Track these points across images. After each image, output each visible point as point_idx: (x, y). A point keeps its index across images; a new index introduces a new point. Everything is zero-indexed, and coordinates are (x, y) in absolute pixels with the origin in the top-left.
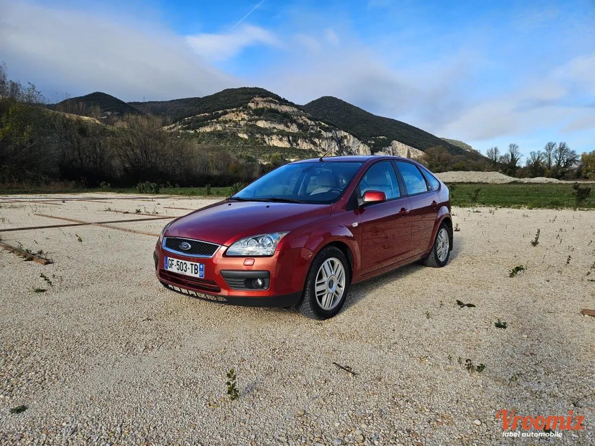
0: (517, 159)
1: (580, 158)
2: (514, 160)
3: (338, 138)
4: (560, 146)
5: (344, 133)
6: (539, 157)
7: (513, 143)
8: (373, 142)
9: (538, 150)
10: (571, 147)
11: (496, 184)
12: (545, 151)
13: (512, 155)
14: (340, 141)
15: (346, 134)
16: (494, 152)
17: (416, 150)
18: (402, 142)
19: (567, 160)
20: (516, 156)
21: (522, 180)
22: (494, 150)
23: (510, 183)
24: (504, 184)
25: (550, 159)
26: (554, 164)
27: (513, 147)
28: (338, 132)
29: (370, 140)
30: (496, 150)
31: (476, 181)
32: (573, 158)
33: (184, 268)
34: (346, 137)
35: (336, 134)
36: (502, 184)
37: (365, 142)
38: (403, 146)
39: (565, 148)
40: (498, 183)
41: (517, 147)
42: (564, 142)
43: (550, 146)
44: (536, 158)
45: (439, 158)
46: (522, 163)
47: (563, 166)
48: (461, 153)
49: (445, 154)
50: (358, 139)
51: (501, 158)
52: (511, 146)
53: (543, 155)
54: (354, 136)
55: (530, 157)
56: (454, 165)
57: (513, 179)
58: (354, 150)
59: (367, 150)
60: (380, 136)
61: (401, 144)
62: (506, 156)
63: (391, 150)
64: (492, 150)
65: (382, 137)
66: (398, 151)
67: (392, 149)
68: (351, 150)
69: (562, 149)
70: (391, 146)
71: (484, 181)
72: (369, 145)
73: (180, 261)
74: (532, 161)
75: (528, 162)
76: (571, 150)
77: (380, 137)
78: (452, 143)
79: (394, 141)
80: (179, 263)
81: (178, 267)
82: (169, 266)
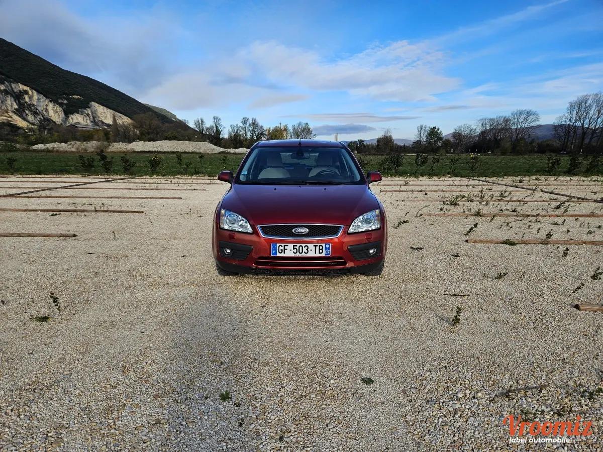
0: (220, 130)
1: (267, 133)
2: (218, 132)
3: (15, 93)
4: (252, 120)
5: (22, 87)
6: (237, 130)
7: (216, 115)
8: (65, 102)
9: (237, 123)
10: (260, 122)
11: (208, 154)
12: (241, 125)
13: (216, 127)
14: (18, 97)
15: (25, 88)
16: (201, 123)
17: (120, 114)
18: (103, 105)
19: (258, 133)
20: (220, 128)
21: (229, 150)
22: (200, 121)
23: (219, 153)
24: (215, 154)
25: (246, 132)
26: (249, 137)
27: (216, 119)
28: (13, 86)
29: (62, 99)
30: (202, 121)
31: (190, 151)
32: (262, 132)
33: (305, 251)
34: (26, 92)
35: (11, 87)
36: (212, 154)
37: (54, 101)
38: (104, 110)
39: (256, 123)
40: (210, 153)
41: (220, 119)
42: (254, 118)
43: (245, 121)
44: (235, 131)
45: (150, 125)
46: (225, 135)
47: (255, 139)
48: (167, 122)
49: (155, 122)
50: (45, 96)
51: (208, 129)
52: (214, 118)
53: (240, 128)
54: (38, 92)
55: (231, 130)
56: (166, 134)
57: (222, 150)
58: (40, 109)
59: (59, 110)
60: (74, 95)
61: (102, 107)
62: (212, 128)
63: (90, 113)
64: (198, 121)
65: (76, 97)
66: (99, 115)
67: (92, 112)
68: (37, 109)
69: (254, 124)
70: (89, 108)
71: (198, 151)
72: (61, 105)
73: (298, 245)
74: (233, 134)
75: (230, 134)
76: (260, 124)
77: (74, 97)
78: (156, 111)
79: (93, 102)
80: (296, 247)
81: (295, 251)
82: (280, 251)
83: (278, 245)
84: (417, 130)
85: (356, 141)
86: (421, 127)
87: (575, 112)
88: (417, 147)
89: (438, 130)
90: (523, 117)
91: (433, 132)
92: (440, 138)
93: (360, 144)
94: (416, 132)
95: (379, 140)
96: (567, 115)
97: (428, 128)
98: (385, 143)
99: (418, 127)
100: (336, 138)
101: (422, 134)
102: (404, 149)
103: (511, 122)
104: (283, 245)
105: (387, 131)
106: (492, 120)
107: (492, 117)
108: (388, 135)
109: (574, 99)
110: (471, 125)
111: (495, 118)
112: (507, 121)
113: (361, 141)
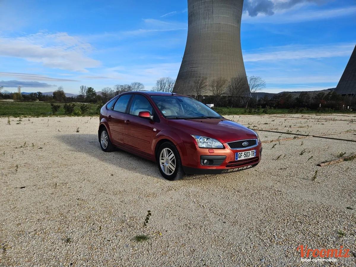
33: (248, 155)
73: (246, 152)
80: (246, 154)
81: (245, 156)
82: (239, 157)
83: (238, 153)
84: (80, 88)
85: (36, 93)
86: (83, 87)
87: (159, 86)
88: (80, 98)
89: (93, 89)
90: (137, 86)
91: (90, 90)
92: (94, 94)
93: (39, 95)
94: (80, 90)
95: (55, 93)
96: (156, 86)
97: (87, 88)
98: (59, 95)
99: (81, 87)
100: (20, 90)
101: (83, 91)
102: (72, 99)
103: (132, 88)
104: (240, 153)
105: (60, 88)
106: (122, 86)
107: (122, 85)
108: (61, 90)
109: (159, 79)
110: (111, 88)
111: (123, 85)
112: (129, 87)
113: (40, 93)
